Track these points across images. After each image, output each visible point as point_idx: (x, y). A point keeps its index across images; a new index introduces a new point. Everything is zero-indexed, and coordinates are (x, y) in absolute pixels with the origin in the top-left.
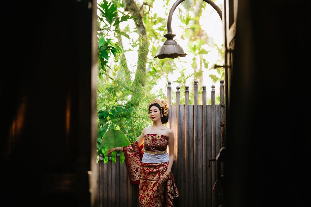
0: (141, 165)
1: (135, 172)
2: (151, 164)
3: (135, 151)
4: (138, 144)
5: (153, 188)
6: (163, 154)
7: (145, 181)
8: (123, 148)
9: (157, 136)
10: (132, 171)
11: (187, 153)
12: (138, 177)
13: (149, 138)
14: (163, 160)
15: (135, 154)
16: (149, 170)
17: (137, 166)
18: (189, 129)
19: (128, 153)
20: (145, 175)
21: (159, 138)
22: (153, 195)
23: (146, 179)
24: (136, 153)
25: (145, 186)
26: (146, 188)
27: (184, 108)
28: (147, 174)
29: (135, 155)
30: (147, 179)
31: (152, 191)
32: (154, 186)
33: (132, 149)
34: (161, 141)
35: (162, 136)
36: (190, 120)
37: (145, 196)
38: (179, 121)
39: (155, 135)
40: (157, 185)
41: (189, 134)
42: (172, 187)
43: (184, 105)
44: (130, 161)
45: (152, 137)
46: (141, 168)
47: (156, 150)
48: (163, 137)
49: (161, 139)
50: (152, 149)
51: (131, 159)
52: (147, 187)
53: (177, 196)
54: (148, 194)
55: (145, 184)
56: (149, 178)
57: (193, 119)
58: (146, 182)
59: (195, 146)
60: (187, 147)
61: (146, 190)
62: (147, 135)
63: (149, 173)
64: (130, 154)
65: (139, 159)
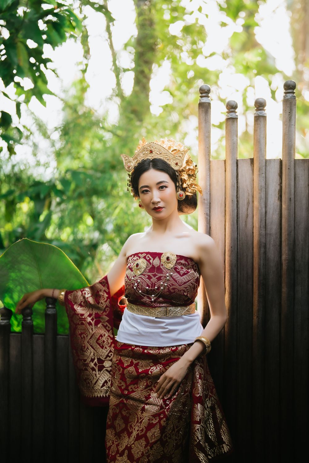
0: (113, 349)
1: (93, 369)
2: (144, 348)
3: (98, 308)
4: (108, 288)
5: (146, 432)
6: (180, 317)
7: (122, 402)
8: (63, 293)
9: (164, 258)
10: (87, 365)
11: (258, 311)
12: (103, 385)
13: (137, 265)
14: (181, 336)
15: (97, 316)
16: (136, 366)
17: (104, 352)
18: (266, 234)
19: (79, 310)
20: (123, 383)
21: (171, 266)
22: (148, 457)
23: (123, 395)
24: (100, 312)
25: (120, 416)
26: (123, 426)
27: (250, 168)
28: (128, 381)
29: (98, 320)
30: (128, 397)
31: (143, 442)
32: (150, 426)
33: (91, 300)
34: (176, 275)
35: (180, 257)
36: (269, 207)
37: (121, 449)
38: (233, 211)
39: (159, 255)
40: (159, 422)
41: (265, 253)
42: (211, 421)
43: (252, 160)
44: (81, 334)
45: (149, 261)
46: (114, 360)
47: (160, 303)
48: (183, 261)
49: (175, 269)
50: (145, 299)
51: (86, 330)
52: (126, 420)
53: (226, 448)
54: (129, 448)
55: (120, 412)
56: (133, 395)
57: (278, 203)
58: (124, 403)
59: (284, 290)
60: (259, 293)
61: (122, 431)
62: (134, 255)
63: (136, 379)
64: (82, 315)
65: (108, 331)
